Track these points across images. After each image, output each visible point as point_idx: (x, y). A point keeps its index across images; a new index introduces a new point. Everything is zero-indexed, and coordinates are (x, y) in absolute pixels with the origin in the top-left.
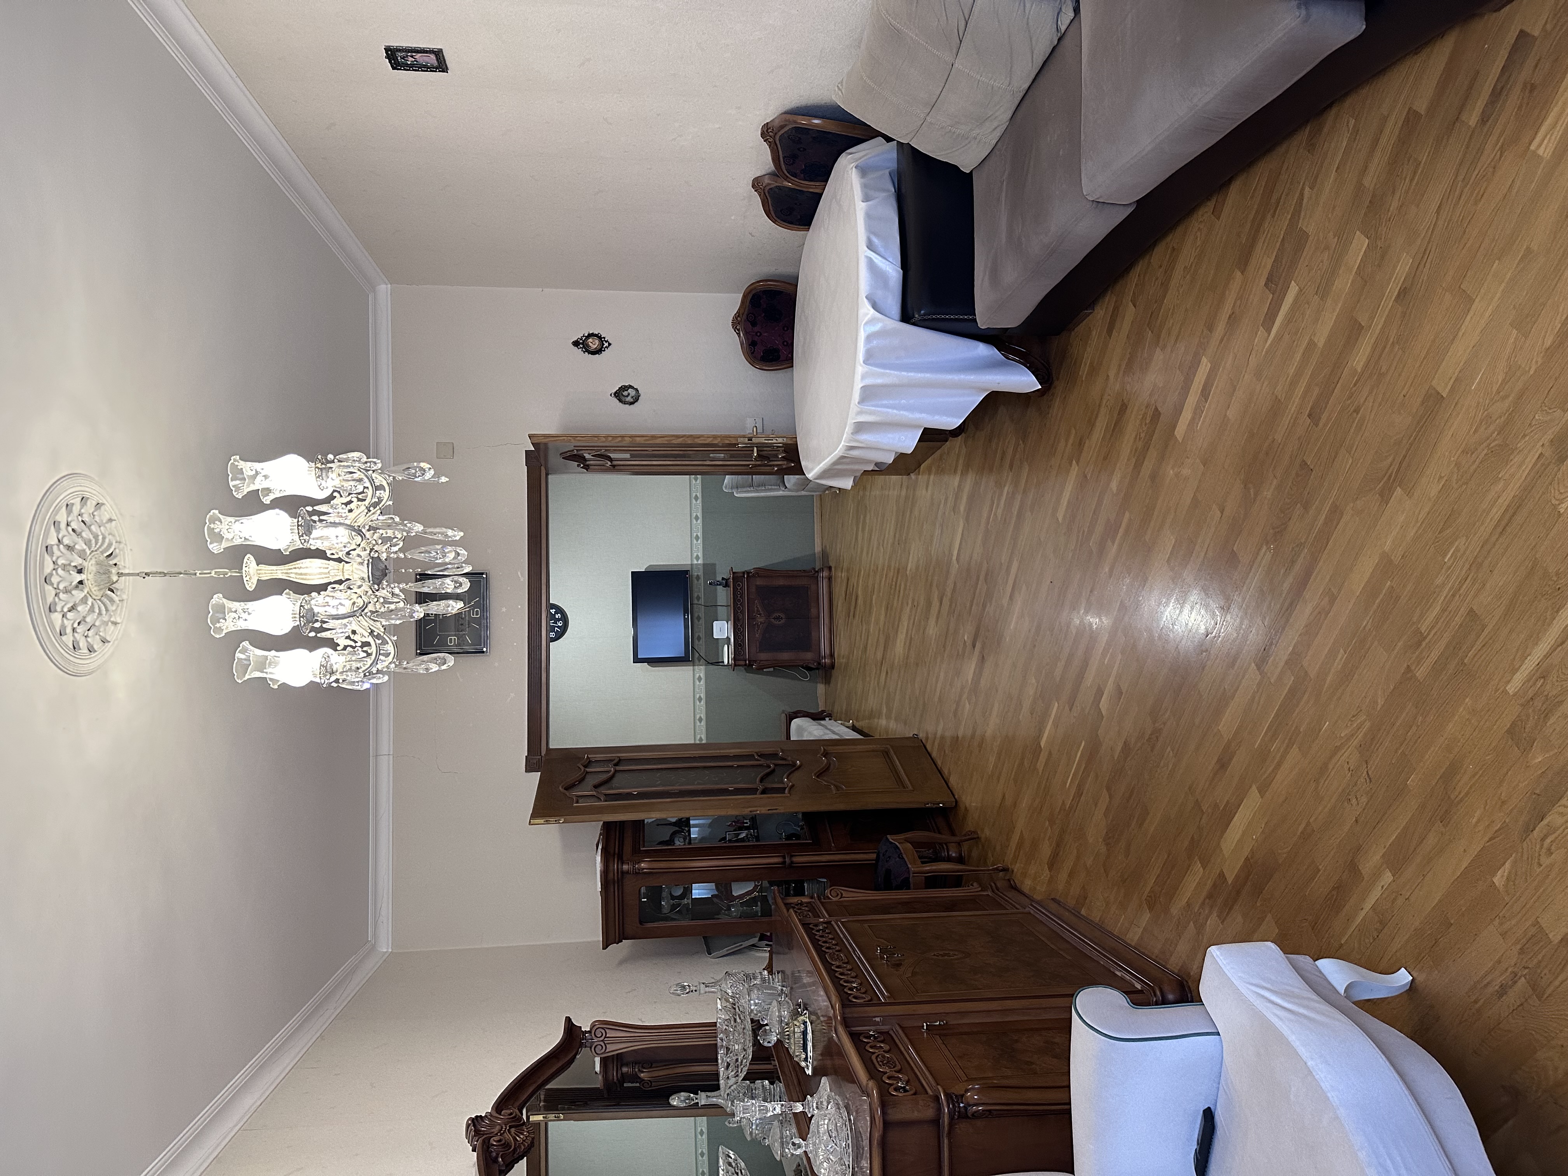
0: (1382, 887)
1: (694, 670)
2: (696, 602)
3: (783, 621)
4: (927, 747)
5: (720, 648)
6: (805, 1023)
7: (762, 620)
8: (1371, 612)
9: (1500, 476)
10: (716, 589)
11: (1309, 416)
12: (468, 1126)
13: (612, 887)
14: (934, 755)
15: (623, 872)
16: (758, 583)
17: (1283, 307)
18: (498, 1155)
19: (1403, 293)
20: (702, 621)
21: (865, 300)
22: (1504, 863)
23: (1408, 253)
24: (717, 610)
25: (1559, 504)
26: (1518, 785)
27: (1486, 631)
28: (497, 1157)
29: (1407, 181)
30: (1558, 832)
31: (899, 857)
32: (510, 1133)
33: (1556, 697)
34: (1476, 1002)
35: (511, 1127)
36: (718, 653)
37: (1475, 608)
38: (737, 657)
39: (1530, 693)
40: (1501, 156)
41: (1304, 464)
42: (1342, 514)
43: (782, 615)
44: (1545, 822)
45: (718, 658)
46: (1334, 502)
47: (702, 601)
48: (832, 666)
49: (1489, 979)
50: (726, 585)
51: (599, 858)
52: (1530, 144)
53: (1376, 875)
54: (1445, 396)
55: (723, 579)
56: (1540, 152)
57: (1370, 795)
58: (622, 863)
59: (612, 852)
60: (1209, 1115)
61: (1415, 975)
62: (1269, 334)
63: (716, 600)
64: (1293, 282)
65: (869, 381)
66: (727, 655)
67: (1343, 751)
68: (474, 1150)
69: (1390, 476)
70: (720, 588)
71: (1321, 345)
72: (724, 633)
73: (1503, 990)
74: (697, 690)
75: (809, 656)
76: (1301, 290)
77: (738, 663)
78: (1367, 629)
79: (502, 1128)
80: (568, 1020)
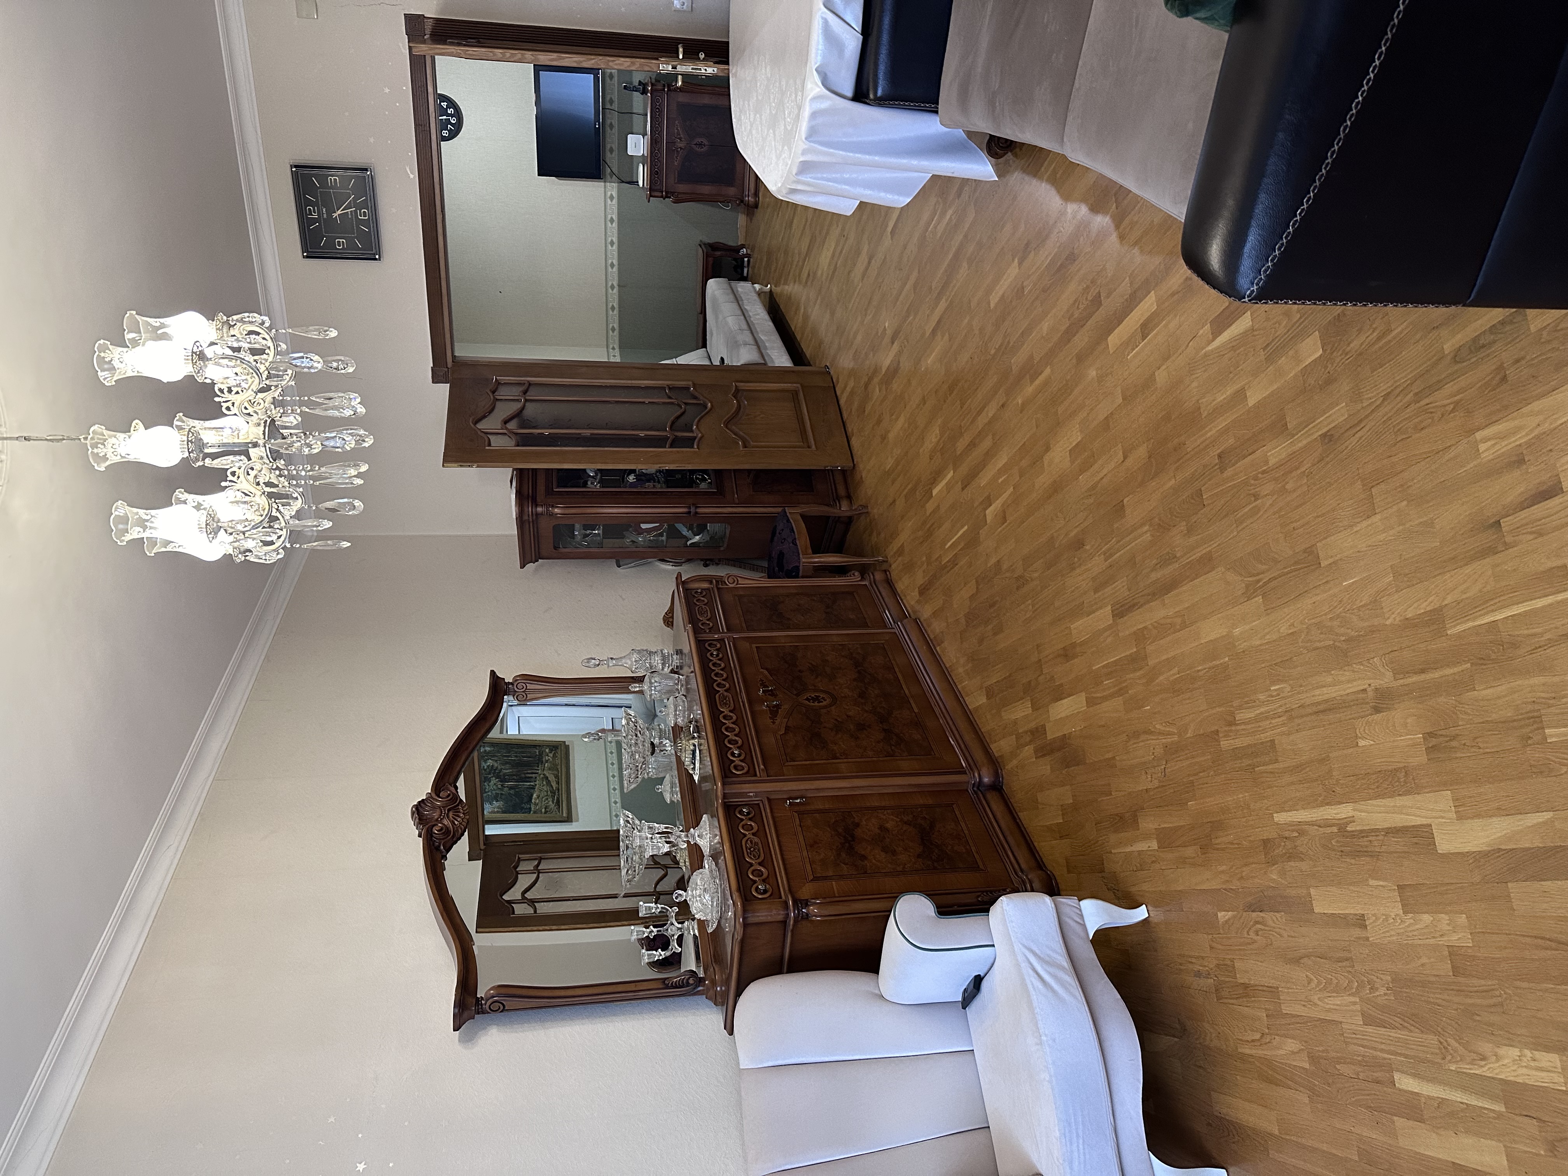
0: (1149, 847)
1: (605, 186)
2: (608, 106)
3: (704, 149)
4: (837, 389)
5: (635, 167)
6: (694, 745)
7: (682, 145)
8: (1207, 666)
9: (1333, 672)
10: (632, 94)
11: (1220, 456)
12: (413, 813)
13: (527, 526)
14: (842, 402)
15: (537, 514)
16: (680, 100)
17: (1234, 326)
18: (440, 844)
19: (1328, 438)
20: (615, 130)
21: (815, 73)
22: (1228, 911)
23: (1347, 405)
24: (632, 118)
25: (1360, 738)
26: (1255, 877)
27: (1276, 766)
28: (439, 846)
29: (1375, 334)
30: (1266, 928)
31: (793, 544)
32: (448, 817)
33: (1302, 853)
34: (1181, 964)
35: (449, 810)
36: (633, 171)
37: (1276, 742)
38: (653, 187)
39: (1287, 834)
40: (1452, 411)
41: (1200, 493)
42: (1213, 569)
43: (705, 142)
44: (1261, 914)
45: (632, 176)
46: (1210, 551)
47: (615, 106)
48: (756, 206)
49: (1194, 960)
50: (644, 92)
51: (513, 496)
52: (1478, 430)
53: (1146, 837)
54: (1322, 565)
55: (640, 83)
56: (1482, 447)
57: (1161, 784)
58: (536, 506)
59: (526, 493)
60: (978, 981)
61: (1151, 915)
62: (1213, 340)
63: (632, 106)
64: (1249, 313)
65: (808, 158)
66: (641, 174)
67: (1153, 737)
68: (420, 836)
69: (1258, 581)
70: (637, 95)
71: (1251, 402)
72: (640, 152)
73: (1198, 974)
74: (608, 211)
75: (732, 191)
76: (1253, 330)
77: (653, 194)
78: (1201, 673)
79: (441, 812)
80: (493, 673)
